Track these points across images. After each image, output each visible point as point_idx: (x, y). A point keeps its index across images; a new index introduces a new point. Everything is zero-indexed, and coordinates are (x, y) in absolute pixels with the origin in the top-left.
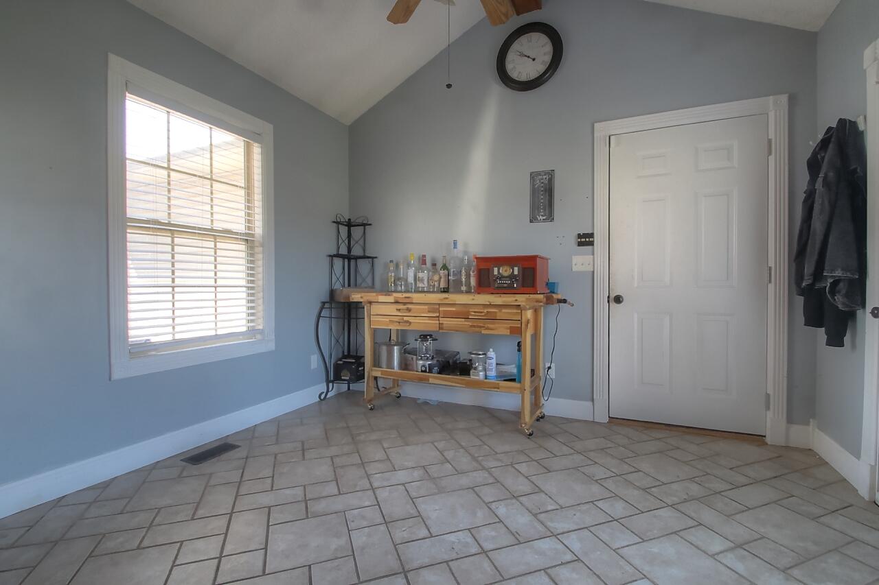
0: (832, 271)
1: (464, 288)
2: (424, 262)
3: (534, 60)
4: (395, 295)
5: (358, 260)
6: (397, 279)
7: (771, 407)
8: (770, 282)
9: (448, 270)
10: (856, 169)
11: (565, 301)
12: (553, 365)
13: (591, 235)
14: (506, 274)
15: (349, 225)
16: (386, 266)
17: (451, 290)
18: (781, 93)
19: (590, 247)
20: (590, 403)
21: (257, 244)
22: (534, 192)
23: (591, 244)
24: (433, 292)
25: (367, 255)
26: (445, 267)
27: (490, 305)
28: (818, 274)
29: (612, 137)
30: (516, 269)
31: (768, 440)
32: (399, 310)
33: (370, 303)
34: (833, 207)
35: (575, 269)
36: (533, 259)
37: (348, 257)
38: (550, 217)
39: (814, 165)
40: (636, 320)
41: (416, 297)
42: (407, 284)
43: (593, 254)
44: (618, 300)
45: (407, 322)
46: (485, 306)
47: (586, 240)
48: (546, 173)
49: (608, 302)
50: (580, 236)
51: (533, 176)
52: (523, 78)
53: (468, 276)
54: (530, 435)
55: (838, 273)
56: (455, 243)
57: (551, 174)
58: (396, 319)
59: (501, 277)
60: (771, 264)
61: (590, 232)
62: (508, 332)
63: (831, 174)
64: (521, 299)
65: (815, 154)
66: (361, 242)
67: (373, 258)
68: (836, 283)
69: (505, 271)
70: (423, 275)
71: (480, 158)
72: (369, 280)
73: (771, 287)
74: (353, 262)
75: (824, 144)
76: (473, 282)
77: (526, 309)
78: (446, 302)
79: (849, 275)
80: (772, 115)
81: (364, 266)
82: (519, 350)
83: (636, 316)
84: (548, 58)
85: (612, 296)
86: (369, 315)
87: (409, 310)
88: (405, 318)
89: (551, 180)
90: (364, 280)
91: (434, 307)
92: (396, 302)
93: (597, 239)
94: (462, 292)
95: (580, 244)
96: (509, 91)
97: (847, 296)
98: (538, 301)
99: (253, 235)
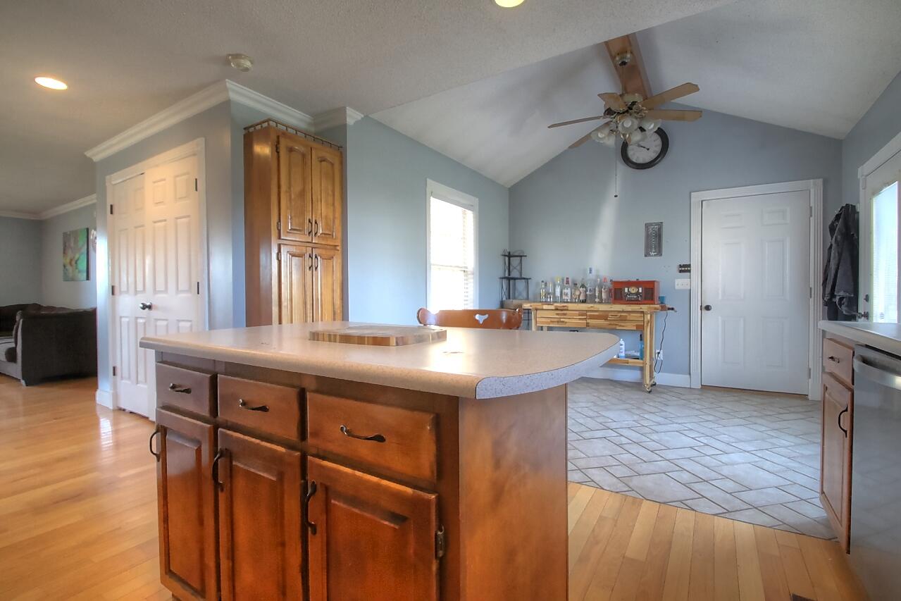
0: (838, 292)
1: (597, 300)
2: (568, 282)
3: (648, 149)
4: (556, 304)
5: (517, 281)
6: (547, 294)
7: (812, 377)
8: (811, 297)
9: (586, 288)
10: (853, 234)
11: (672, 309)
12: (661, 352)
13: (689, 266)
14: (633, 292)
15: (509, 256)
16: (537, 284)
17: (588, 301)
18: (819, 178)
19: (688, 274)
20: (688, 376)
21: (469, 273)
22: (648, 236)
23: (689, 271)
24: (575, 302)
25: (523, 276)
26: (583, 286)
27: (623, 312)
28: (832, 295)
29: (704, 202)
30: (640, 289)
31: (810, 397)
32: (557, 314)
33: (537, 310)
34: (840, 255)
35: (677, 287)
36: (653, 282)
37: (509, 279)
38: (659, 253)
39: (832, 229)
40: (720, 321)
41: (571, 306)
42: (555, 297)
43: (690, 278)
44: (708, 308)
45: (563, 322)
46: (619, 312)
47: (685, 269)
48: (657, 224)
49: (701, 309)
50: (681, 266)
51: (647, 226)
52: (641, 161)
53: (600, 292)
54: (650, 392)
55: (842, 293)
56: (591, 270)
57: (660, 225)
58: (556, 320)
59: (630, 294)
60: (812, 286)
61: (688, 263)
62: (635, 328)
63: (839, 237)
64: (644, 308)
65: (833, 223)
66: (518, 268)
67: (527, 279)
68: (841, 299)
69: (633, 290)
70: (568, 291)
71: (608, 213)
72: (524, 294)
73: (812, 300)
74: (511, 282)
75: (838, 217)
76: (604, 296)
77: (648, 314)
78: (592, 309)
79: (848, 294)
80: (812, 191)
81: (520, 285)
82: (641, 340)
83: (720, 318)
84: (658, 149)
85: (704, 305)
86: (536, 318)
87: (565, 314)
88: (562, 320)
89: (660, 229)
90: (520, 294)
91: (583, 313)
92: (557, 309)
93: (693, 268)
94: (595, 302)
95: (681, 271)
96: (630, 170)
97: (847, 306)
98: (656, 309)
99: (466, 268)
